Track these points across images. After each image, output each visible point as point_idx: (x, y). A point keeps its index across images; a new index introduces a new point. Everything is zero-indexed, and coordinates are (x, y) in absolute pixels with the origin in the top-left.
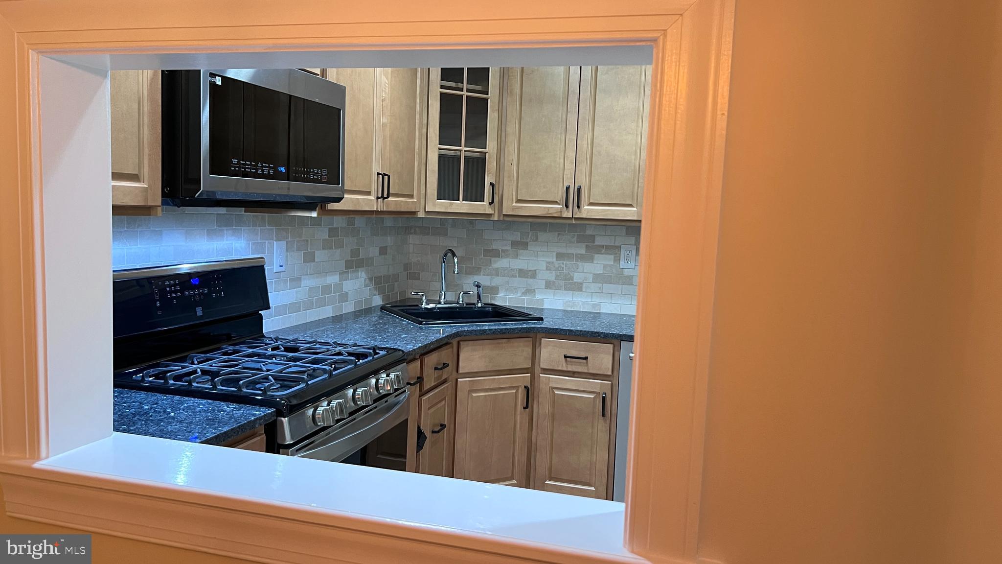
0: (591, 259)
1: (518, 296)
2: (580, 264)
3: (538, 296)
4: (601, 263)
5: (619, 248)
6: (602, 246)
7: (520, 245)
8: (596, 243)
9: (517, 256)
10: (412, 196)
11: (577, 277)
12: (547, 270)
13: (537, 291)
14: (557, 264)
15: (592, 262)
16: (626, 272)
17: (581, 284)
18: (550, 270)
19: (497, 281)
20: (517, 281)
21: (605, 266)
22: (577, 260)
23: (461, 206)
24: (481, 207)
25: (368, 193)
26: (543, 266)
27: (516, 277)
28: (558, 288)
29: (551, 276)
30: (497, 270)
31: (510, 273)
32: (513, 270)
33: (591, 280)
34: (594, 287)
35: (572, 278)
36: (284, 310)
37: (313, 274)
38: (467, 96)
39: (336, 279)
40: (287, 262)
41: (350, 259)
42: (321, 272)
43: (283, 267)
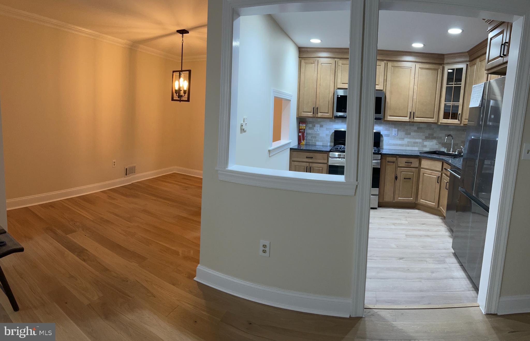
10: (433, 118)
23: (450, 121)
24: (456, 121)
25: (406, 117)
36: (396, 145)
37: (410, 138)
38: (454, 86)
39: (421, 141)
40: (398, 134)
41: (428, 136)
42: (413, 138)
43: (396, 135)
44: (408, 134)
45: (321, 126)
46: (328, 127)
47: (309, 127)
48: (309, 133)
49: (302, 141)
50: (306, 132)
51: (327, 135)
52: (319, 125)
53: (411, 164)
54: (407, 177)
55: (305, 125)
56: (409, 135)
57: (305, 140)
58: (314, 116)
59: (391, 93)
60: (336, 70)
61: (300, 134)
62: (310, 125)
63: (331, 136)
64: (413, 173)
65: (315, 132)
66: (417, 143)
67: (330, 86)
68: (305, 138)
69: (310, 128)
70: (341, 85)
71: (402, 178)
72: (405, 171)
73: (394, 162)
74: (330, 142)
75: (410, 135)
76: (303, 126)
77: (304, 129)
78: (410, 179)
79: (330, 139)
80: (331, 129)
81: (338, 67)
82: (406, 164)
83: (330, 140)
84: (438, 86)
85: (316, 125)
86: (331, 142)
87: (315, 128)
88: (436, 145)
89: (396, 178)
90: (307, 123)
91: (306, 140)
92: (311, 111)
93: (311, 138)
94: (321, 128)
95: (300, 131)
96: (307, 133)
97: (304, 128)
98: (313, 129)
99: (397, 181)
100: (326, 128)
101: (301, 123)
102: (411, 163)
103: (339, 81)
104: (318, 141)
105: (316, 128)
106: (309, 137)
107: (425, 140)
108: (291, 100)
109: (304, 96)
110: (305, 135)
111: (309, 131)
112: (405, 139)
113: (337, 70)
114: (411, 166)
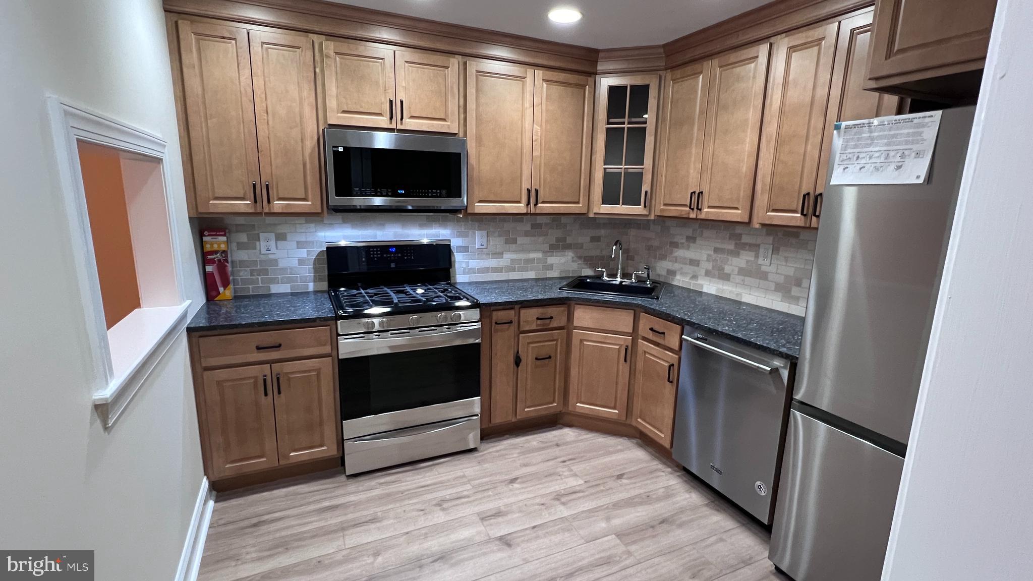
0: (736, 254)
1: (687, 279)
2: (730, 258)
3: (700, 282)
4: (744, 259)
5: (758, 246)
6: (746, 244)
7: (691, 239)
8: (743, 241)
9: (688, 248)
10: (578, 203)
11: (727, 269)
12: (707, 261)
13: (699, 277)
14: (714, 256)
15: (739, 257)
16: (763, 268)
17: (730, 275)
18: (709, 261)
19: (676, 266)
20: (689, 269)
21: (748, 261)
22: (728, 255)
23: (620, 209)
24: (637, 210)
25: (519, 202)
26: (705, 257)
27: (687, 264)
28: (713, 277)
29: (709, 266)
30: (676, 258)
31: (684, 261)
32: (685, 258)
33: (736, 273)
34: (739, 279)
35: (723, 269)
36: (486, 270)
37: (515, 251)
38: (628, 128)
39: (539, 255)
40: (488, 243)
41: (555, 243)
42: (523, 250)
43: (485, 246)
44: (511, 241)
45: (281, 237)
46: (302, 238)
47: (238, 243)
48: (240, 261)
49: (221, 289)
50: (229, 260)
51: (301, 262)
52: (272, 236)
53: (551, 321)
54: (543, 354)
55: (224, 239)
56: (513, 243)
57: (231, 286)
58: (259, 210)
59: (479, 140)
60: (318, 70)
61: (209, 268)
62: (243, 238)
63: (314, 264)
64: (555, 342)
65: (263, 258)
66: (532, 261)
67: (301, 118)
68: (231, 278)
69: (241, 246)
70: (339, 115)
71: (530, 358)
72: (537, 340)
73: (511, 322)
74: (314, 282)
75: (516, 243)
76: (217, 243)
77: (224, 252)
78: (550, 357)
79: (312, 271)
80: (313, 242)
81: (322, 61)
82: (539, 322)
83: (315, 276)
84: (587, 127)
85: (261, 234)
86: (316, 280)
87: (258, 243)
88: (573, 261)
89: (518, 361)
90: (230, 232)
91: (234, 282)
92: (245, 194)
93: (251, 276)
94: (279, 242)
95: (209, 257)
96: (232, 262)
97: (223, 247)
98: (255, 248)
99: (519, 368)
100: (298, 242)
101: (206, 233)
102: (551, 318)
103: (332, 103)
104: (274, 281)
105: (262, 245)
106: (243, 274)
107: (549, 254)
108: (161, 160)
109: (209, 146)
110: (229, 269)
111: (242, 255)
112: (504, 255)
113: (322, 71)
114: (551, 326)
